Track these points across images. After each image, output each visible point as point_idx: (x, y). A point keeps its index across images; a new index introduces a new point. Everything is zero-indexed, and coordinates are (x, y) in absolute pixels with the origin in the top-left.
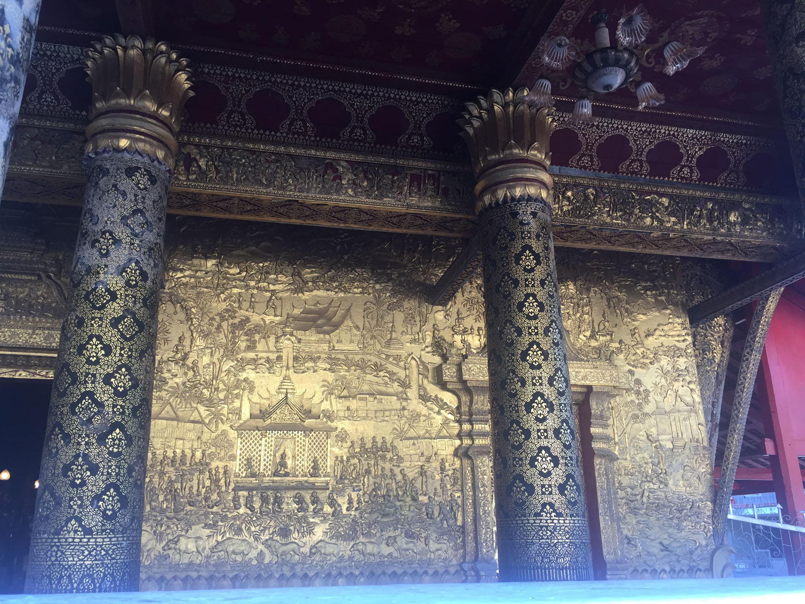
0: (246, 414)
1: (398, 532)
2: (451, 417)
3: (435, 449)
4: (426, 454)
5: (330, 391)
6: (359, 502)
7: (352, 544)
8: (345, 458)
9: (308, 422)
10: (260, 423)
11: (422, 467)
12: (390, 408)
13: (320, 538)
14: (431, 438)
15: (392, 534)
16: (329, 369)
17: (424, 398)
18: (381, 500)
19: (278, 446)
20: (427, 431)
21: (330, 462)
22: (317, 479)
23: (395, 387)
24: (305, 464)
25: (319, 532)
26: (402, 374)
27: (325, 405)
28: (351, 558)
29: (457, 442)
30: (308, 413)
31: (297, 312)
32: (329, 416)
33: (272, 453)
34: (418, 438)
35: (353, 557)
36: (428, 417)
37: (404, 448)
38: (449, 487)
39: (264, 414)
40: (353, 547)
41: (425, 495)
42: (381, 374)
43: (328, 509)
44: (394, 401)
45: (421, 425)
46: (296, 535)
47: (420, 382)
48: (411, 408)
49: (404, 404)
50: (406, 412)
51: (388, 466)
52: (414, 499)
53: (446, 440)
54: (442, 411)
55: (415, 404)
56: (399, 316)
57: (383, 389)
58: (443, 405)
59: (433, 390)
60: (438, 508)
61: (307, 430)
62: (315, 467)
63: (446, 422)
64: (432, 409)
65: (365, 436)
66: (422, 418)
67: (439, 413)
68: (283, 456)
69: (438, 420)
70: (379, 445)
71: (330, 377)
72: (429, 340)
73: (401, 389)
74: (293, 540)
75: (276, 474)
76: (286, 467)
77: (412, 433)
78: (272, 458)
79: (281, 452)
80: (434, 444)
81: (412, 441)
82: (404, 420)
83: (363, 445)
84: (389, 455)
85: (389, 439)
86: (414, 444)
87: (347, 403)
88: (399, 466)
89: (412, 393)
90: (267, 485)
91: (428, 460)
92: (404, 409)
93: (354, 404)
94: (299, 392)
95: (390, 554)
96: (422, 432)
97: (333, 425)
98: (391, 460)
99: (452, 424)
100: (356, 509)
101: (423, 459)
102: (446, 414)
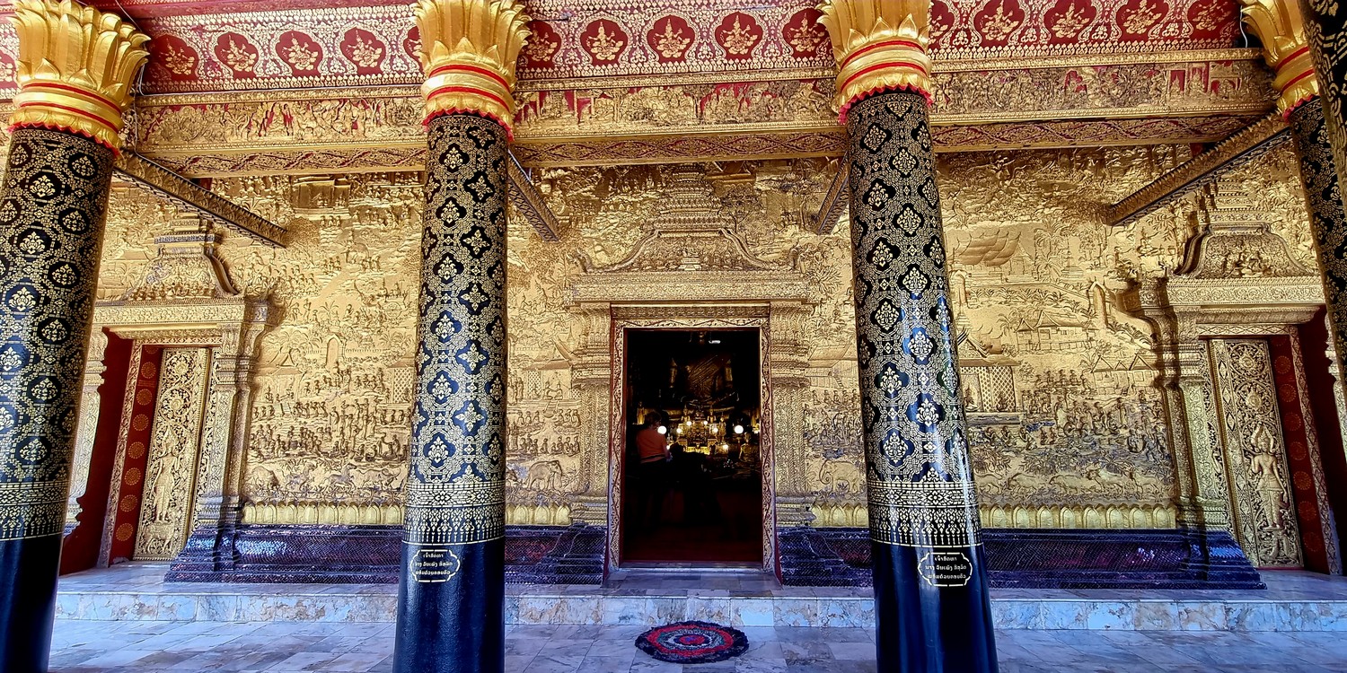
1: (1098, 466)
2: (1148, 347)
3: (1131, 381)
4: (1121, 385)
5: (1007, 326)
6: (1053, 436)
7: (1051, 476)
8: (1032, 392)
9: (990, 358)
11: (1118, 400)
12: (1076, 339)
13: (1017, 471)
14: (1126, 370)
15: (1092, 467)
16: (1005, 302)
17: (1113, 327)
18: (1076, 434)
20: (1120, 363)
21: (1017, 397)
22: (1006, 413)
23: (1079, 317)
24: (991, 398)
25: (1016, 464)
26: (1085, 303)
27: (1004, 340)
28: (1052, 491)
29: (1156, 373)
30: (989, 349)
31: (963, 246)
32: (1010, 350)
34: (1111, 369)
35: (1054, 490)
36: (1120, 347)
37: (1096, 380)
38: (1152, 420)
40: (1052, 479)
41: (1126, 428)
42: (1063, 304)
43: (1020, 443)
44: (1080, 334)
45: (1112, 356)
46: (991, 468)
47: (1108, 310)
48: (1099, 338)
49: (1091, 335)
50: (1094, 343)
51: (1080, 399)
52: (1114, 433)
53: (1143, 371)
54: (1135, 341)
55: (1103, 334)
56: (1074, 242)
57: (1067, 320)
58: (1137, 334)
59: (1122, 318)
60: (1141, 441)
61: (990, 366)
62: (1002, 402)
63: (1141, 352)
64: (1123, 339)
65: (1051, 369)
66: (1113, 349)
67: (1132, 342)
68: (968, 392)
69: (1132, 349)
70: (1068, 378)
71: (1007, 310)
72: (1112, 264)
73: (1085, 319)
74: (989, 473)
76: (973, 403)
77: (1102, 365)
79: (966, 388)
80: (1130, 376)
81: (1104, 373)
82: (1092, 352)
83: (1049, 379)
84: (1080, 389)
85: (1078, 373)
86: (1106, 376)
87: (1029, 337)
88: (1092, 399)
89: (1099, 322)
91: (1125, 392)
92: (1091, 339)
93: (1034, 337)
94: (975, 327)
95: (1093, 488)
96: (1114, 364)
97: (1016, 359)
98: (1083, 393)
99: (1148, 353)
100: (1052, 443)
101: (1119, 391)
102: (1141, 343)
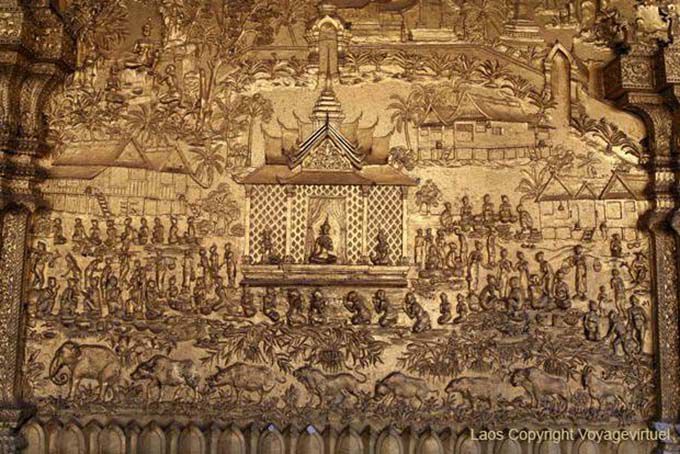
0: (258, 158)
1: (531, 363)
2: (634, 160)
3: (601, 218)
4: (584, 225)
5: (404, 116)
6: (460, 310)
7: (449, 379)
8: (434, 233)
9: (367, 170)
10: (281, 171)
11: (576, 249)
12: (516, 143)
13: (393, 369)
14: (593, 198)
15: (520, 364)
16: (403, 76)
17: (580, 124)
18: (501, 307)
19: (314, 213)
20: (585, 185)
21: (408, 239)
22: (385, 268)
23: (526, 106)
24: (366, 245)
25: (391, 358)
26: (537, 80)
27: (398, 141)
28: (447, 404)
29: (643, 205)
30: (367, 155)
32: (404, 159)
33: (305, 223)
34: (569, 196)
35: (452, 402)
36: (588, 160)
37: (541, 214)
38: (627, 285)
39: (289, 157)
40: (450, 385)
41: (583, 298)
42: (500, 82)
43: (404, 320)
44: (523, 133)
45: (574, 174)
46: (350, 362)
47: (573, 95)
48: (555, 142)
49: (543, 135)
50: (545, 151)
51: (513, 247)
52: (563, 306)
53: (622, 201)
54: (614, 149)
55: (565, 138)
57: (502, 109)
58: (619, 138)
59: (595, 109)
60: (607, 321)
61: (366, 185)
62: (382, 248)
63: (622, 169)
64: (594, 144)
65: (470, 193)
66: (576, 162)
67: (608, 150)
68: (325, 229)
69: (608, 163)
70: (496, 209)
71: (404, 89)
72: (589, 16)
73: (535, 109)
74: (346, 371)
75: (313, 258)
76: (330, 247)
77: (556, 188)
78: (304, 231)
79: (321, 221)
80: (600, 209)
81: (557, 203)
82: (542, 164)
83: (466, 211)
84: (514, 228)
85: (514, 199)
86: (561, 208)
87: (437, 136)
88: (532, 247)
89: (556, 116)
90: (297, 276)
91: (588, 236)
92: (541, 144)
93: (448, 137)
94: (349, 118)
95: (518, 400)
96: (576, 187)
97: (413, 174)
98: (519, 236)
99: (634, 171)
100: (456, 322)
101: (578, 235)
102: (622, 154)
